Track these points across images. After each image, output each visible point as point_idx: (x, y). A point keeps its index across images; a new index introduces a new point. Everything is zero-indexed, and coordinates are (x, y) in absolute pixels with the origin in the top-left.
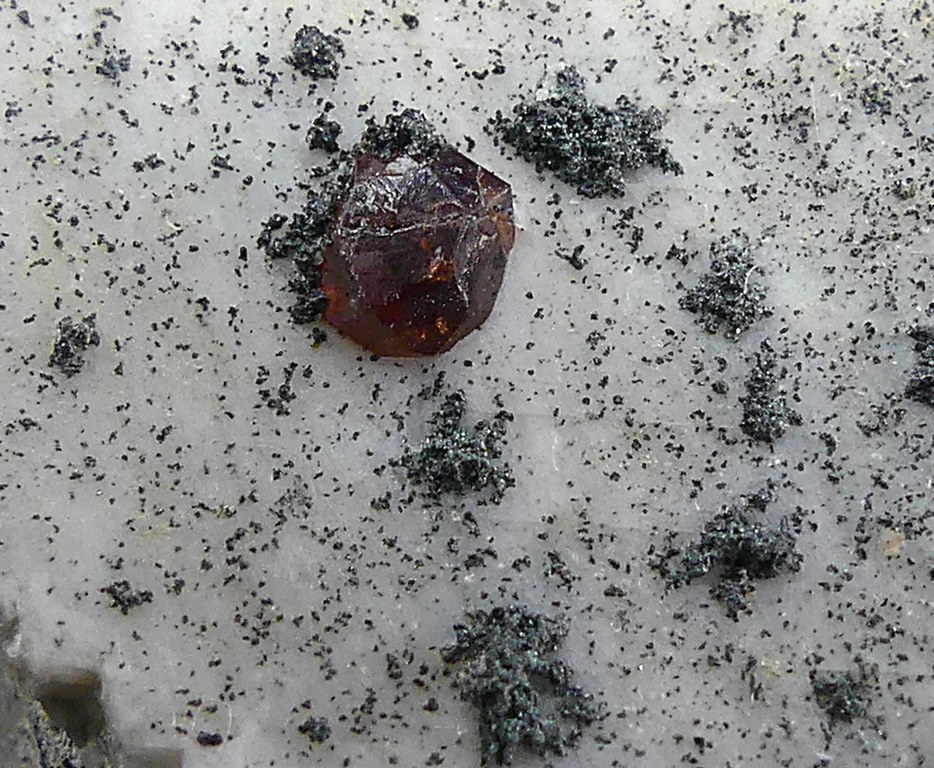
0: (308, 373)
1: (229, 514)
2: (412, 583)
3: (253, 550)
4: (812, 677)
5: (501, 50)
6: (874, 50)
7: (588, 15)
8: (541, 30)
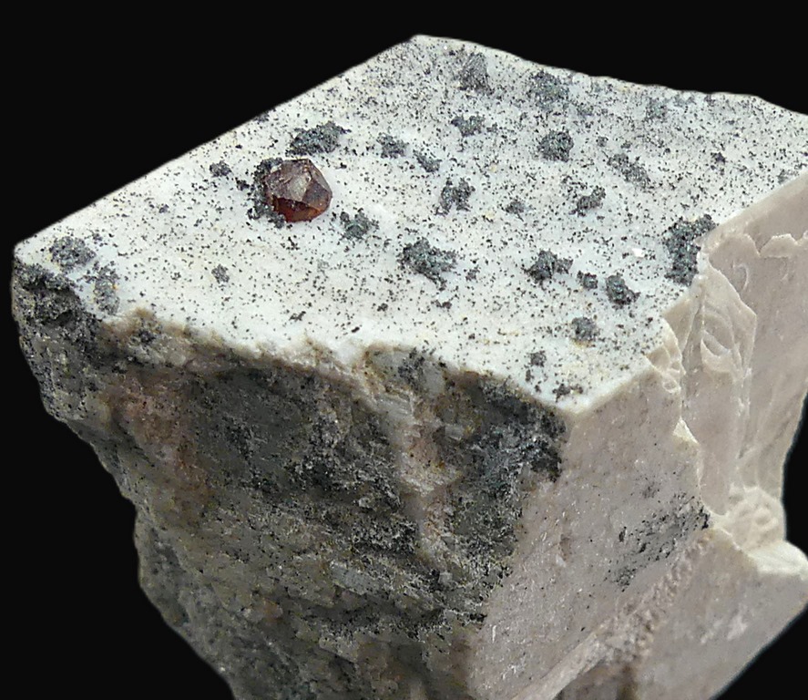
0: (295, 237)
1: (307, 280)
2: (374, 260)
3: (322, 283)
4: (503, 209)
5: (272, 137)
6: (374, 74)
8: (278, 127)
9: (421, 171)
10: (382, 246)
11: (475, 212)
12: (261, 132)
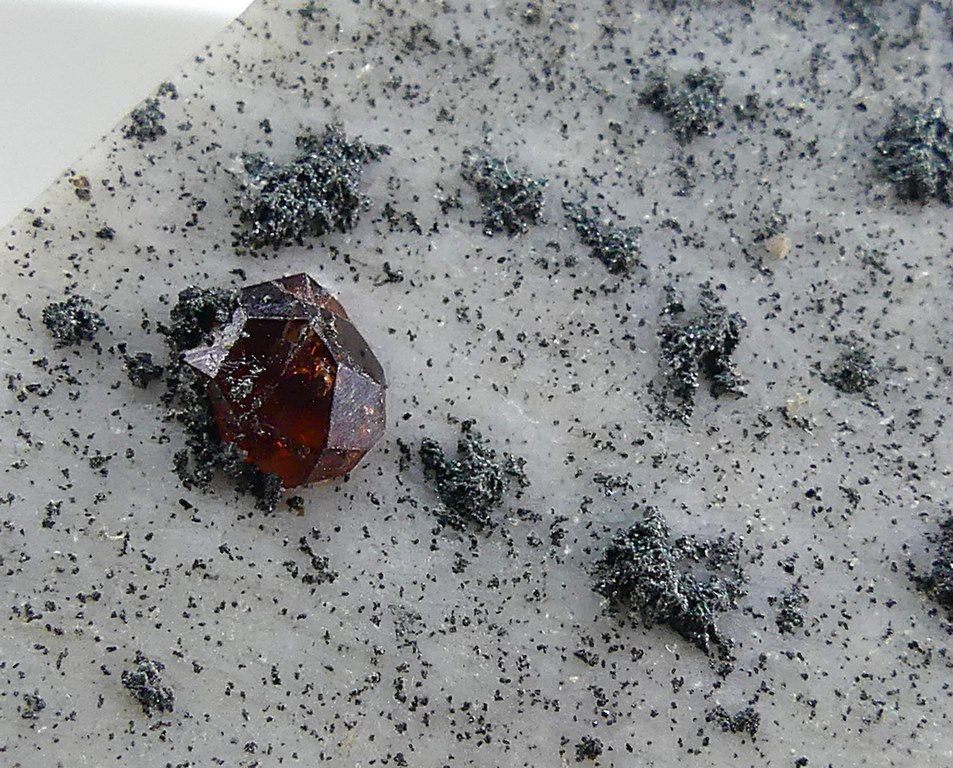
0: (316, 535)
1: (376, 678)
2: (536, 593)
3: (419, 685)
4: (825, 381)
5: (186, 191)
7: (213, 108)
8: (195, 150)
9: (595, 273)
10: (546, 540)
11: (760, 396)
12: (155, 177)
